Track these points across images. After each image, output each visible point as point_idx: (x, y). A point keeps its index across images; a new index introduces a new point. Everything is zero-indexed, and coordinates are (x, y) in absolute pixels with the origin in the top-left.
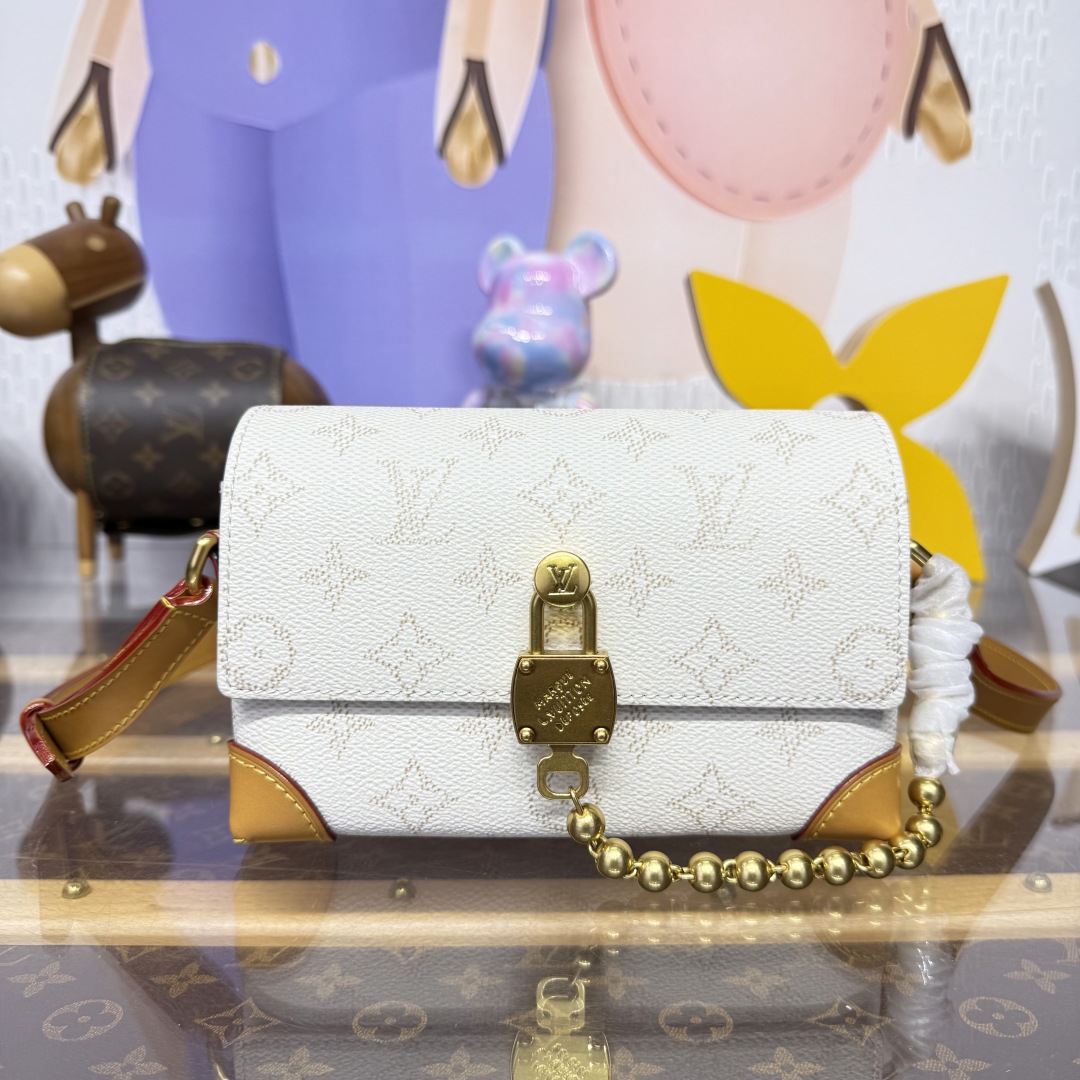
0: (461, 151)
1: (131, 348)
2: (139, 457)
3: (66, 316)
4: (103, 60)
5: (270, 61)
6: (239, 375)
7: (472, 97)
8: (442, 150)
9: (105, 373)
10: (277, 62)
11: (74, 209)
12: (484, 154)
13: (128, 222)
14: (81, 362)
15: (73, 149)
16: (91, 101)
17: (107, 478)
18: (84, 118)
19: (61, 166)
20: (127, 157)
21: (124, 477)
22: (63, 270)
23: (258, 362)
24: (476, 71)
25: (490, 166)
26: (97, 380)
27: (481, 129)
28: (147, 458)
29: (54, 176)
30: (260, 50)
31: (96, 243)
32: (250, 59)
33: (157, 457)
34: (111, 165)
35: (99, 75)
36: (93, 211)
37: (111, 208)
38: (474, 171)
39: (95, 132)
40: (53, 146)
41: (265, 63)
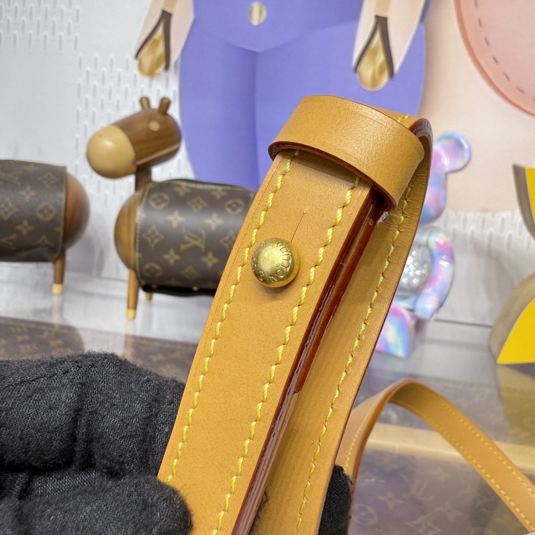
0: (367, 70)
1: (168, 186)
2: (166, 257)
3: (134, 169)
4: (168, 10)
5: (261, 12)
6: (229, 210)
7: (378, 38)
8: (356, 69)
9: (153, 204)
10: (265, 14)
11: (145, 101)
12: (381, 72)
13: (174, 112)
14: (140, 193)
15: (147, 58)
16: (160, 31)
17: (147, 267)
18: (155, 40)
19: (140, 67)
20: (176, 63)
21: (157, 267)
22: (134, 143)
23: (240, 202)
24: (381, 23)
25: (385, 79)
26: (148, 207)
27: (381, 58)
28: (171, 257)
29: (136, 71)
30: (256, 7)
31: (155, 126)
32: (250, 12)
33: (177, 257)
34: (167, 67)
35: (166, 18)
36: (155, 104)
37: (165, 104)
38: (374, 82)
39: (161, 49)
40: (137, 56)
41: (257, 15)
